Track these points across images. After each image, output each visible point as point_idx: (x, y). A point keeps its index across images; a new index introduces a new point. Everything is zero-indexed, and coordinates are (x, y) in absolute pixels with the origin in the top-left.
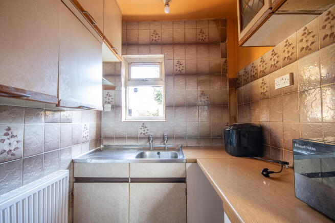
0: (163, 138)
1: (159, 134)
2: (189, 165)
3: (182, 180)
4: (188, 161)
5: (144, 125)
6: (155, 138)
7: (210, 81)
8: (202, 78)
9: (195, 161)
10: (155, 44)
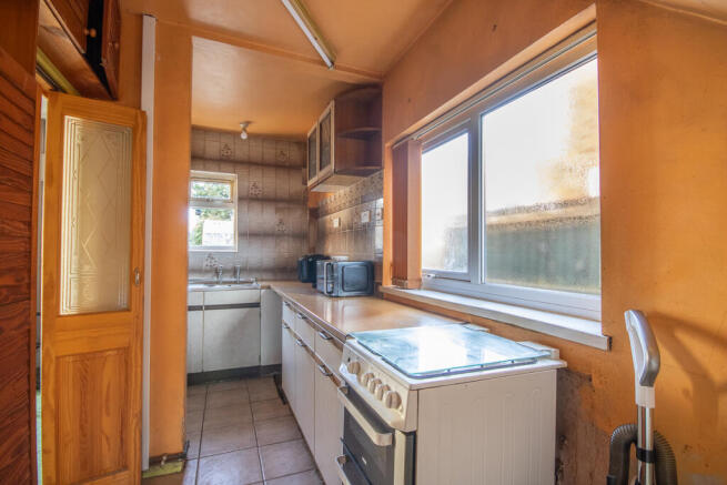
0: (234, 271)
1: (230, 266)
2: (263, 291)
3: (257, 305)
4: (263, 288)
5: (210, 256)
6: (225, 271)
7: (289, 208)
8: (281, 205)
9: (269, 288)
10: (225, 161)
